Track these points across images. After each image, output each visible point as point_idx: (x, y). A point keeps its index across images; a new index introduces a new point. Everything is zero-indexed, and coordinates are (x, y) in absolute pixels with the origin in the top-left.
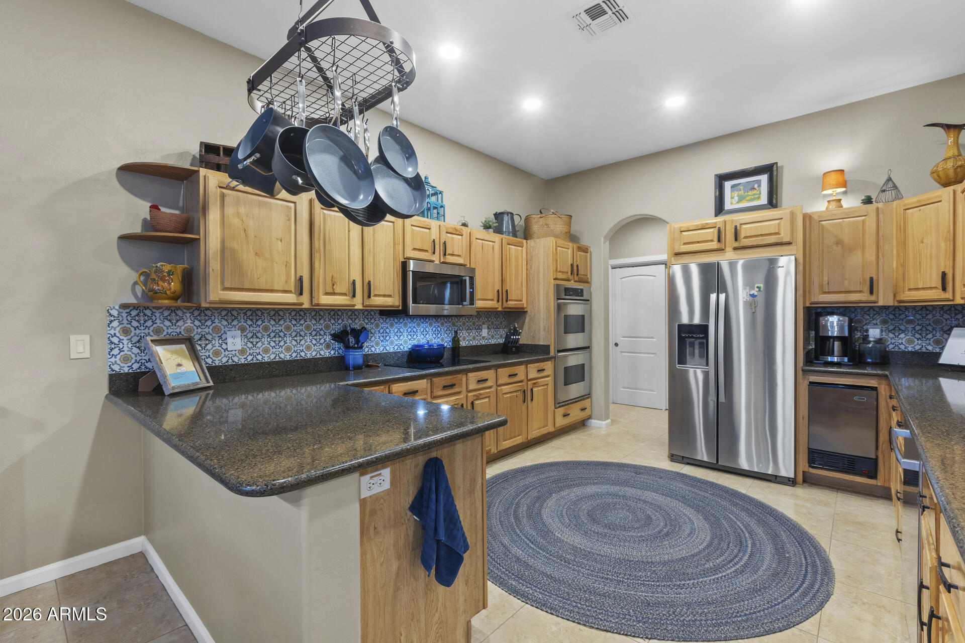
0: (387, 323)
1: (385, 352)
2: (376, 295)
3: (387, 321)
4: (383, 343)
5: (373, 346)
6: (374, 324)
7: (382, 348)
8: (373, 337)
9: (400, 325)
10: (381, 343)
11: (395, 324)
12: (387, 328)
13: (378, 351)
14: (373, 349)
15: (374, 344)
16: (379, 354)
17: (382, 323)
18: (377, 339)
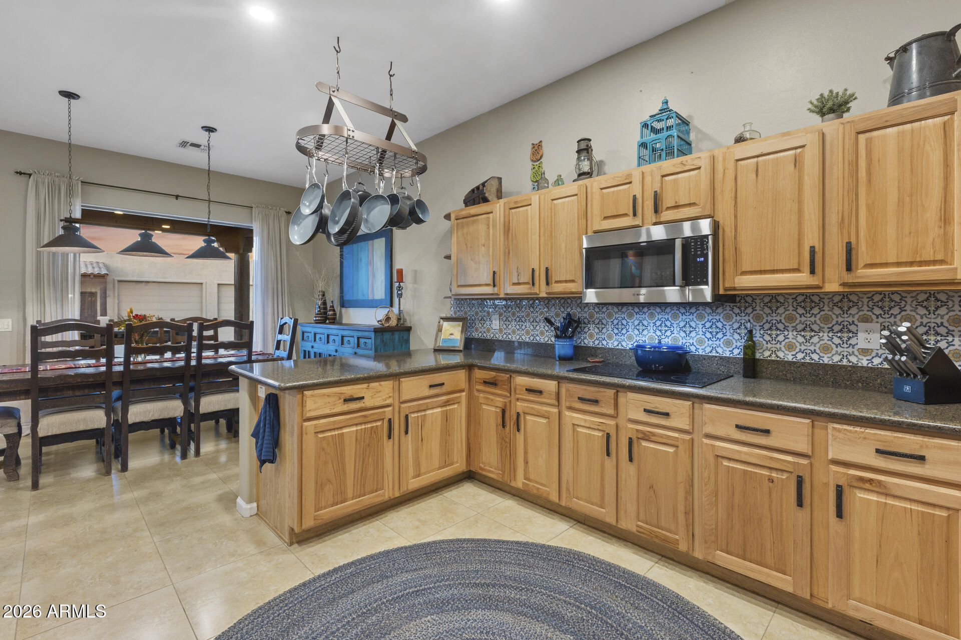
0: (624, 313)
1: (620, 348)
2: (557, 282)
3: (623, 310)
4: (617, 337)
5: (604, 339)
6: (606, 313)
7: (616, 343)
8: (605, 328)
9: (643, 316)
10: (615, 337)
11: (635, 314)
12: (624, 319)
13: (610, 346)
14: (605, 343)
15: (605, 336)
16: (611, 349)
17: (616, 313)
18: (610, 332)
